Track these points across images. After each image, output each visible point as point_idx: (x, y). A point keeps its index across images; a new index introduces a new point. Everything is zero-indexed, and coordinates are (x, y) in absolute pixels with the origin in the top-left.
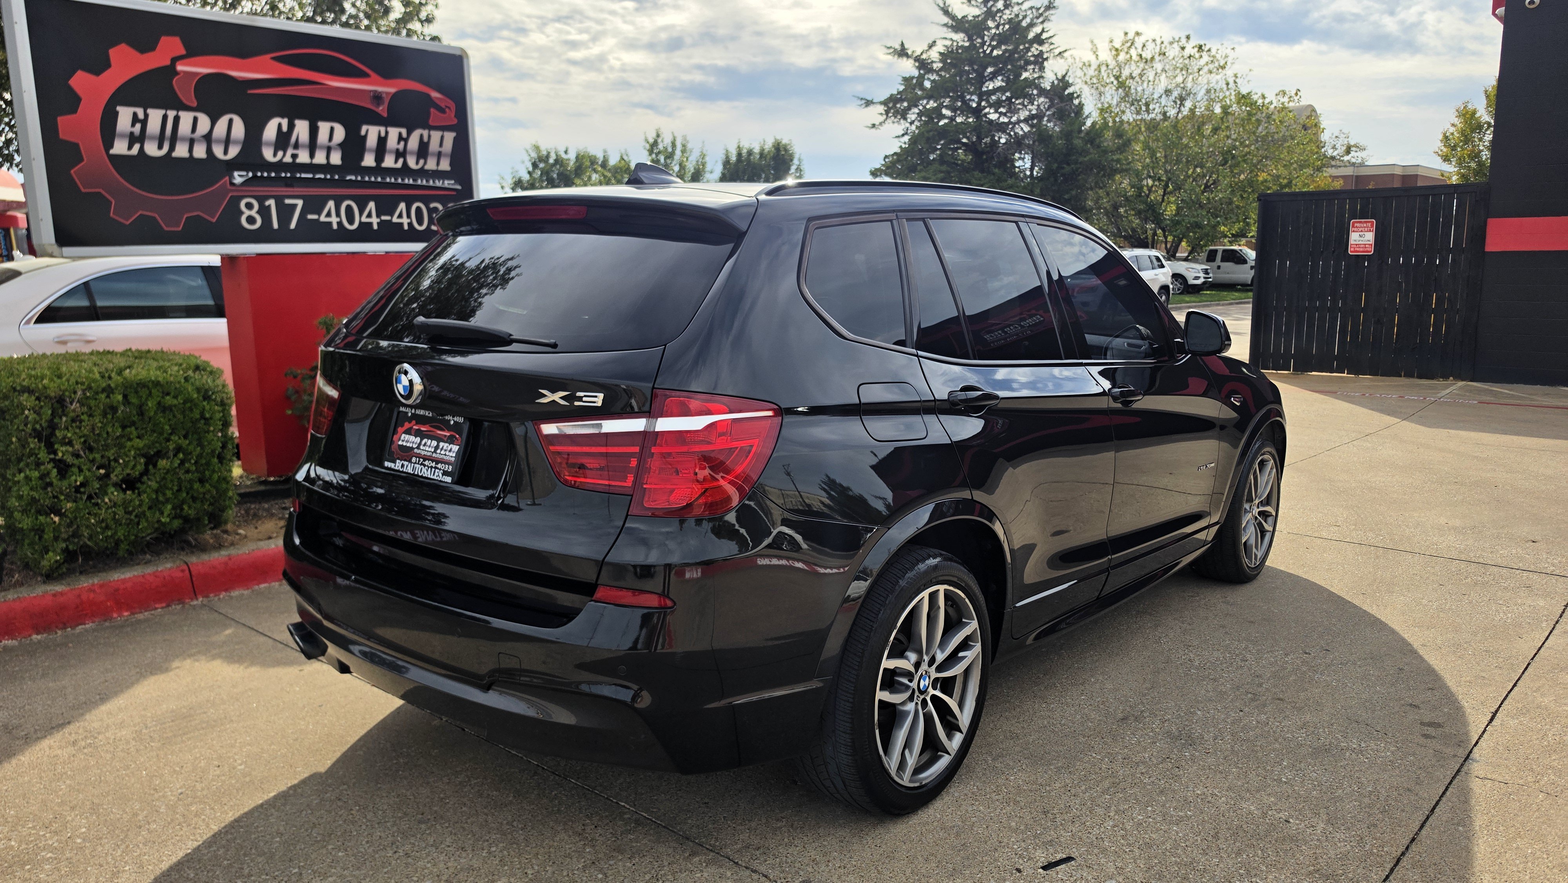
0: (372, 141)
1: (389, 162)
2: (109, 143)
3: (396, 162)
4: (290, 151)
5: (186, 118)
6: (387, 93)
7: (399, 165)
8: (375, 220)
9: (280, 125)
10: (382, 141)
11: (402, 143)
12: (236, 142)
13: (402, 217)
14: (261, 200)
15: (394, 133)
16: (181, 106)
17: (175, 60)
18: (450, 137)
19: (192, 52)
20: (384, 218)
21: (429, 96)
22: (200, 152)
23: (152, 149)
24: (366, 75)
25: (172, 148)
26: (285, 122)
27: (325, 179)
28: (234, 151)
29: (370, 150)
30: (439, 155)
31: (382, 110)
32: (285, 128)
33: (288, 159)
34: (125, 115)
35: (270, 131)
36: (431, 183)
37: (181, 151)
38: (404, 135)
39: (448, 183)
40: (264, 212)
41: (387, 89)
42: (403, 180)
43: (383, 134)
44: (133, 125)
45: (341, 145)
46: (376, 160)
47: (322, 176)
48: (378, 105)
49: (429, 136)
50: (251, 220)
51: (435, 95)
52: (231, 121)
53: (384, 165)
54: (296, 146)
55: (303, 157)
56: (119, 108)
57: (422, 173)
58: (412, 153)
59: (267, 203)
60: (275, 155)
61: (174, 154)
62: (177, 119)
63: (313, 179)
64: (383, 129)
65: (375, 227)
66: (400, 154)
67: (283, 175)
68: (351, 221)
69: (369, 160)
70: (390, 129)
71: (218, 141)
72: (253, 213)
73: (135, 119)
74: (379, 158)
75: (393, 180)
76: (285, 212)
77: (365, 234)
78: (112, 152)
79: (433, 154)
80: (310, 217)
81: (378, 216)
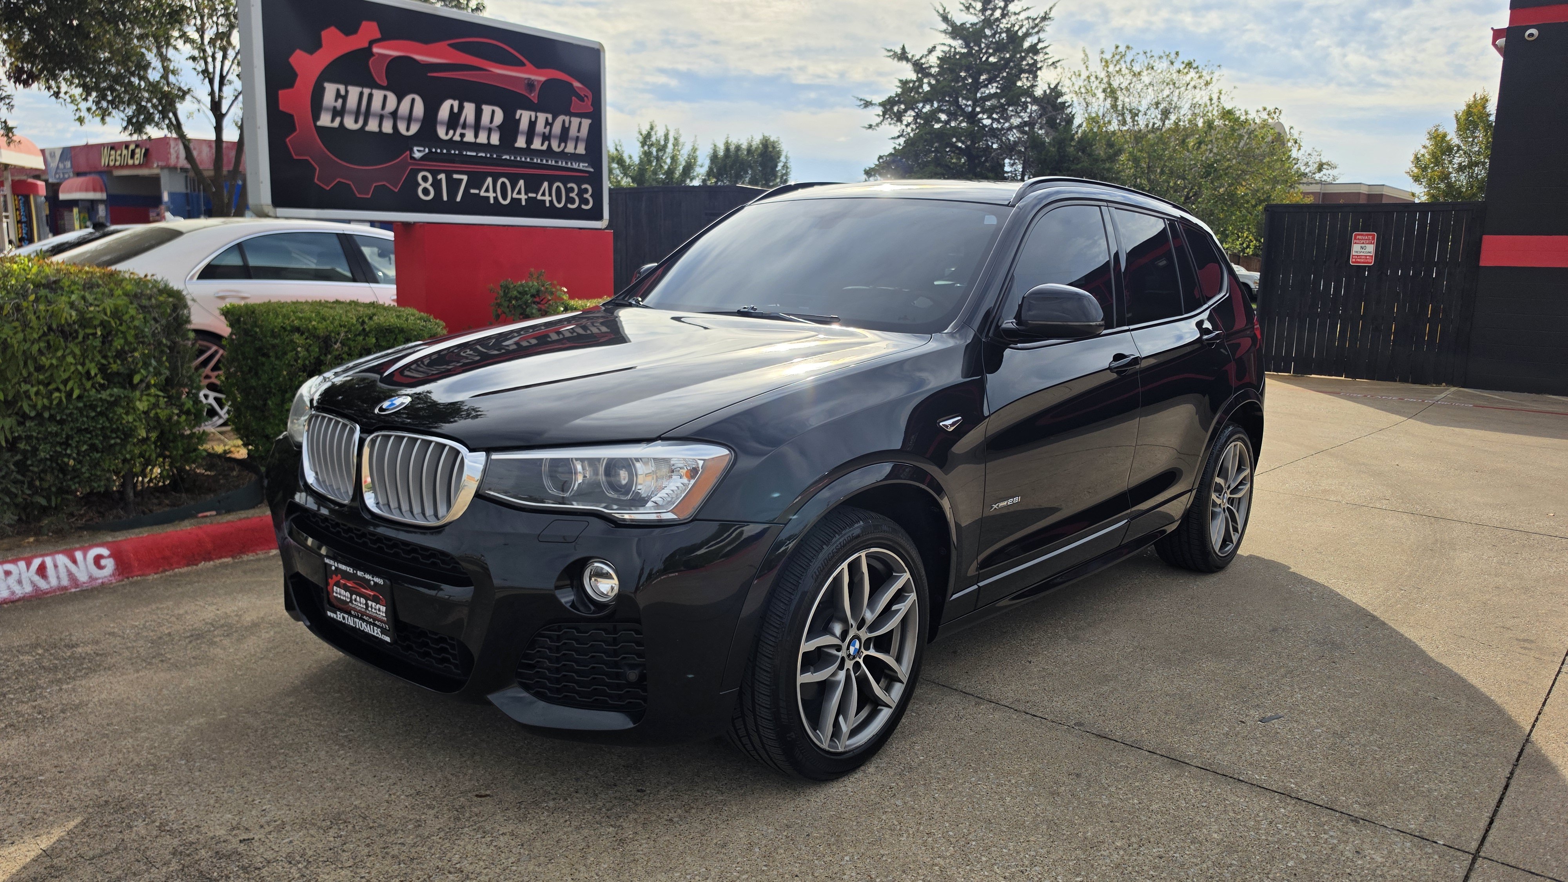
0: (524, 125)
1: (537, 144)
2: (316, 117)
3: (542, 145)
4: (459, 131)
5: (378, 95)
6: (539, 81)
7: (545, 147)
8: (523, 197)
9: (452, 106)
10: (532, 124)
11: (548, 127)
12: (417, 120)
13: (545, 195)
14: (434, 174)
15: (542, 117)
16: (374, 85)
17: (372, 43)
18: (586, 123)
19: (387, 36)
20: (530, 195)
21: (572, 85)
22: (387, 128)
23: (350, 123)
24: (523, 64)
25: (366, 123)
26: (456, 104)
27: (486, 157)
28: (414, 128)
29: (523, 133)
30: (577, 139)
31: (534, 96)
32: (456, 110)
33: (457, 138)
34: (330, 90)
35: (444, 113)
36: (569, 165)
37: (373, 126)
38: (550, 121)
39: (583, 166)
40: (436, 184)
41: (539, 78)
42: (547, 161)
43: (533, 119)
44: (336, 100)
45: (500, 127)
46: (527, 142)
47: (484, 155)
48: (531, 92)
49: (570, 122)
50: (426, 192)
51: (577, 84)
52: (413, 100)
53: (532, 147)
54: (464, 126)
55: (469, 137)
56: (327, 85)
57: (563, 155)
58: (555, 137)
59: (439, 177)
60: (447, 134)
61: (367, 128)
62: (370, 96)
63: (476, 156)
64: (533, 114)
65: (524, 203)
66: (546, 138)
67: (453, 152)
68: (505, 197)
69: (521, 143)
70: (539, 114)
71: (402, 118)
72: (428, 185)
73: (338, 95)
74: (529, 141)
75: (539, 161)
76: (454, 185)
77: (515, 209)
78: (319, 123)
79: (572, 139)
80: (472, 191)
81: (526, 194)
